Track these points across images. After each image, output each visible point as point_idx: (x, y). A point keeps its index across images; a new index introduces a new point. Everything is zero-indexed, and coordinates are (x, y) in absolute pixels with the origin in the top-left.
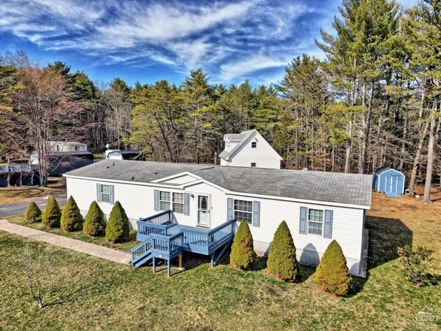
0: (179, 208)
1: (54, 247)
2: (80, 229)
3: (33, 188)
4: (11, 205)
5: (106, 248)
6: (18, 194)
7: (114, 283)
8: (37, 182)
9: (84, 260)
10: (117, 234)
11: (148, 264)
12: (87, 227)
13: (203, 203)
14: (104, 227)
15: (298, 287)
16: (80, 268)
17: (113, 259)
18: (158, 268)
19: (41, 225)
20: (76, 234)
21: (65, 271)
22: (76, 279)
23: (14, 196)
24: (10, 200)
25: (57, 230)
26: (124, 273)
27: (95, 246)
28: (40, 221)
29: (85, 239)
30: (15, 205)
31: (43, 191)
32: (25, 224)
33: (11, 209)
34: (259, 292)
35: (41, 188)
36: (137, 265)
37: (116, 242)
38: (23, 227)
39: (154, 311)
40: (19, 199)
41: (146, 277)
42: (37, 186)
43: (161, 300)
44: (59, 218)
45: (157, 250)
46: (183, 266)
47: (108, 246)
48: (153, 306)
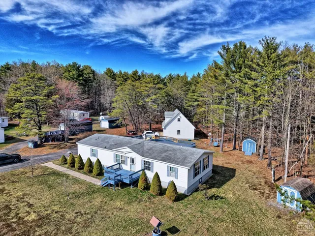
0: (123, 162)
1: (73, 177)
2: (83, 169)
3: (62, 144)
4: (53, 154)
5: (93, 178)
6: (55, 147)
7: (94, 192)
8: (63, 140)
9: (84, 182)
10: (97, 172)
11: (108, 185)
12: (86, 168)
13: (133, 161)
14: (93, 168)
15: (160, 197)
16: (82, 186)
17: (95, 183)
18: (111, 187)
19: (67, 166)
20: (81, 171)
21: (77, 186)
22: (81, 190)
23: (53, 148)
24: (52, 151)
25: (73, 169)
26: (98, 189)
27: (88, 177)
28: (67, 163)
29: (85, 173)
30: (55, 153)
31: (66, 145)
32: (60, 165)
33: (53, 156)
34: (145, 198)
35: (66, 143)
36: (104, 186)
37: (97, 175)
38: (59, 166)
39: (106, 202)
40: (56, 150)
41: (106, 190)
42: (63, 142)
43: (109, 199)
44: (74, 163)
45: (110, 181)
46: (121, 187)
47: (94, 177)
48: (106, 201)
